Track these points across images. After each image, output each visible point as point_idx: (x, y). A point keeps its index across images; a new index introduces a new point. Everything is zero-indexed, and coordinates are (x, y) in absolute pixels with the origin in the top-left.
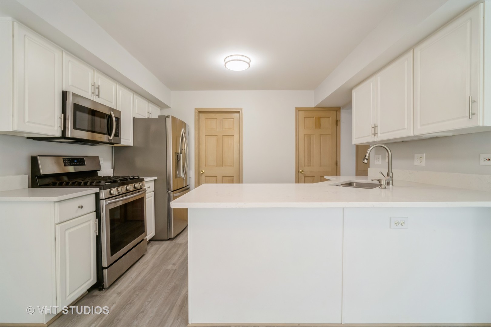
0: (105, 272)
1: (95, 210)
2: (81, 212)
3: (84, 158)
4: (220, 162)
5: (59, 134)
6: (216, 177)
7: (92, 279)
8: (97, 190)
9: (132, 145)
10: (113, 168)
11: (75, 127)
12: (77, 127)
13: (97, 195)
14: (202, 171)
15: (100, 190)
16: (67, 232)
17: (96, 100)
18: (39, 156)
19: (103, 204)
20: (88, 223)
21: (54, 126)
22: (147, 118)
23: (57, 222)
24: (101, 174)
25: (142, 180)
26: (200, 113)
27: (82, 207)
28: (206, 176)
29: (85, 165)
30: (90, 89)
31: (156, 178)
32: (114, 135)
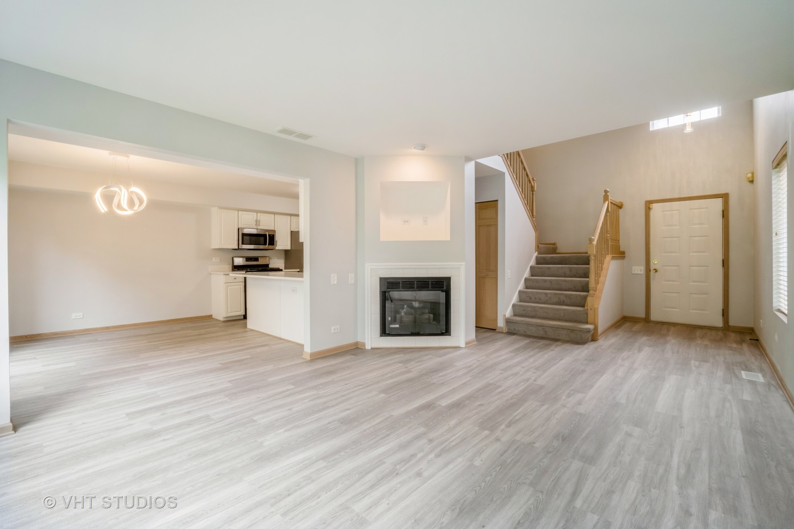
1: (244, 281)
2: (235, 281)
3: (257, 258)
5: (237, 248)
7: (242, 312)
9: (290, 249)
12: (244, 243)
16: (229, 287)
17: (259, 227)
20: (239, 286)
21: (234, 245)
24: (270, 266)
27: (235, 278)
29: (257, 261)
30: (254, 223)
31: (299, 270)
32: (269, 245)
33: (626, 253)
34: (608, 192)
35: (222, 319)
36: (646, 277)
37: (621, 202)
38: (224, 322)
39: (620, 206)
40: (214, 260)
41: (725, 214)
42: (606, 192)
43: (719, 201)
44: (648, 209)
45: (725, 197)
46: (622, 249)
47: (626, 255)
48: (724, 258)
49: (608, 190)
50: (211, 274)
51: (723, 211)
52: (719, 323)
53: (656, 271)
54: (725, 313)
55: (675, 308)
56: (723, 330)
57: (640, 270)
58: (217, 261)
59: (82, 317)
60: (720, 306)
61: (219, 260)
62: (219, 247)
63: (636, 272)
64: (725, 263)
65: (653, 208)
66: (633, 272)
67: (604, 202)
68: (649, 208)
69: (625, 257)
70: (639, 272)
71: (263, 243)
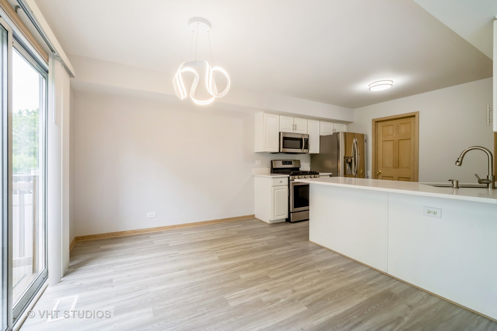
0: (291, 214)
1: (288, 185)
2: (281, 184)
3: (292, 161)
4: (397, 165)
5: (278, 151)
6: (392, 178)
7: (286, 215)
8: (288, 176)
9: (319, 153)
10: (310, 167)
11: (284, 147)
12: (285, 147)
13: (289, 178)
14: (379, 172)
15: (290, 176)
16: (276, 191)
17: (295, 132)
18: (273, 160)
19: (291, 182)
20: (284, 190)
21: (276, 148)
22: (332, 134)
23: (272, 186)
24: (301, 169)
25: (318, 174)
26: (377, 122)
27: (281, 182)
28: (383, 176)
29: (292, 164)
30: (292, 127)
31: (331, 174)
32: (304, 149)
35: (268, 222)
38: (270, 224)
40: (256, 163)
50: (254, 176)
58: (259, 163)
59: (155, 216)
61: (260, 163)
62: (262, 151)
71: (299, 147)
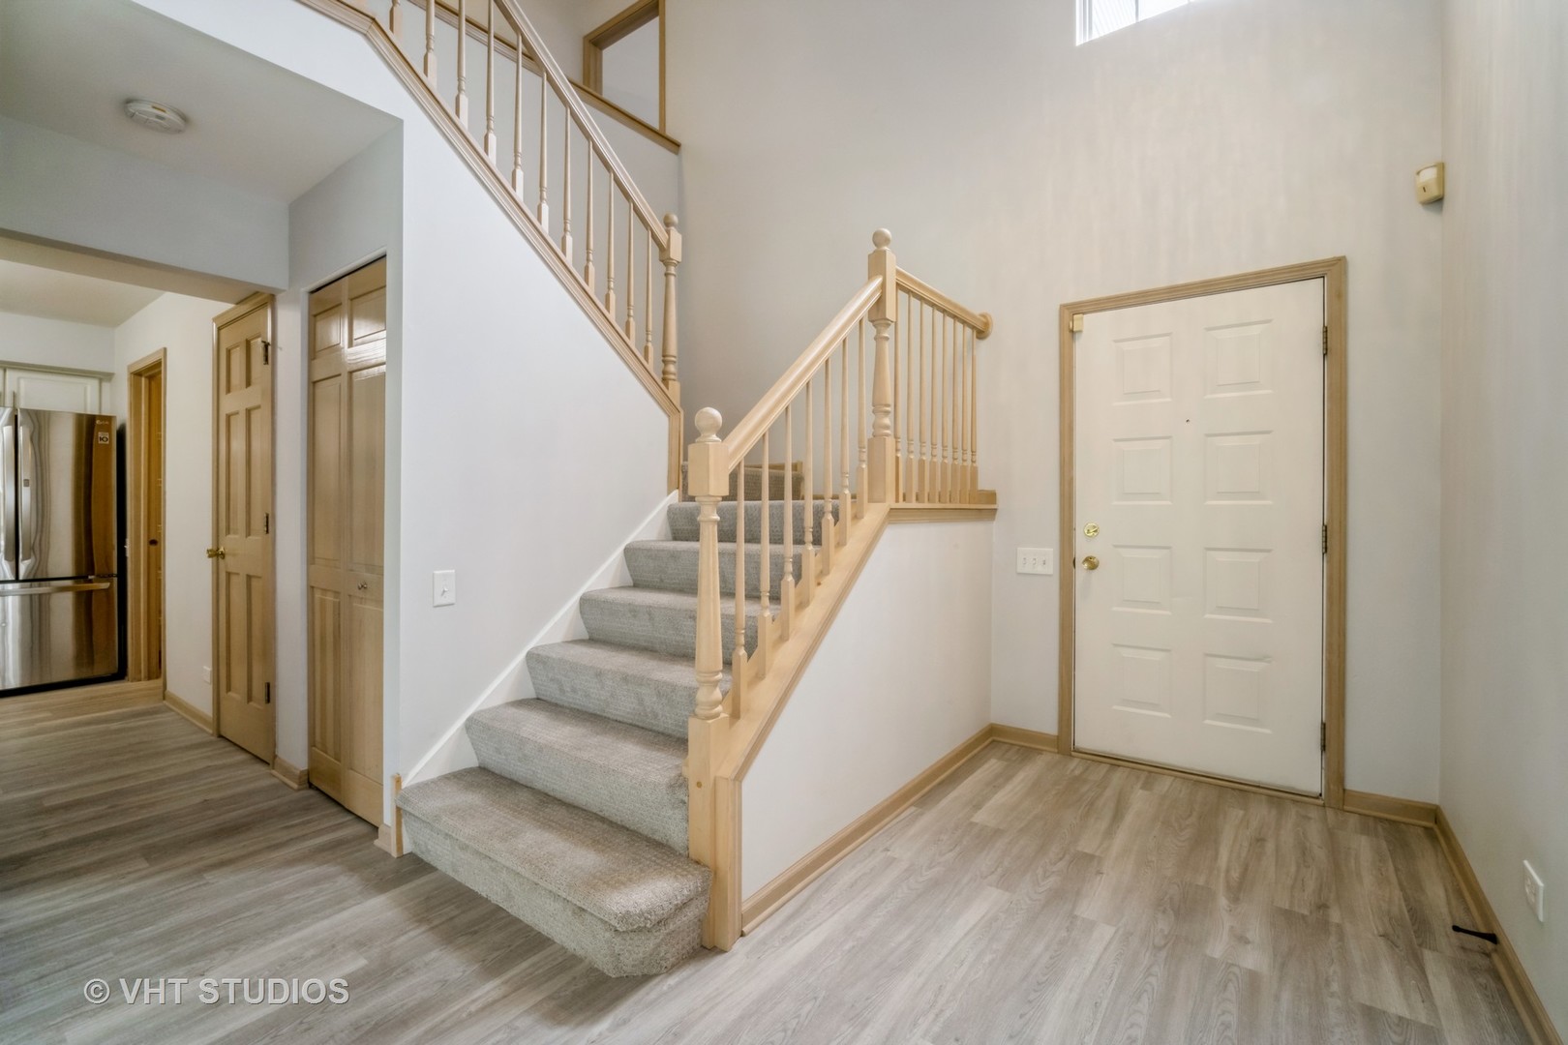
33: (998, 497)
34: (887, 241)
36: (1062, 588)
37: (984, 316)
39: (980, 326)
41: (1332, 343)
42: (879, 239)
43: (1312, 291)
44: (1067, 334)
45: (1331, 273)
46: (984, 484)
47: (1001, 504)
48: (1331, 517)
49: (887, 232)
51: (1326, 331)
52: (1309, 777)
53: (1092, 564)
54: (1331, 738)
55: (1154, 706)
56: (1324, 806)
57: (1043, 558)
60: (1312, 712)
63: (1028, 569)
64: (1333, 539)
65: (1085, 332)
66: (1020, 570)
67: (871, 277)
68: (1072, 331)
69: (995, 510)
70: (1040, 569)
